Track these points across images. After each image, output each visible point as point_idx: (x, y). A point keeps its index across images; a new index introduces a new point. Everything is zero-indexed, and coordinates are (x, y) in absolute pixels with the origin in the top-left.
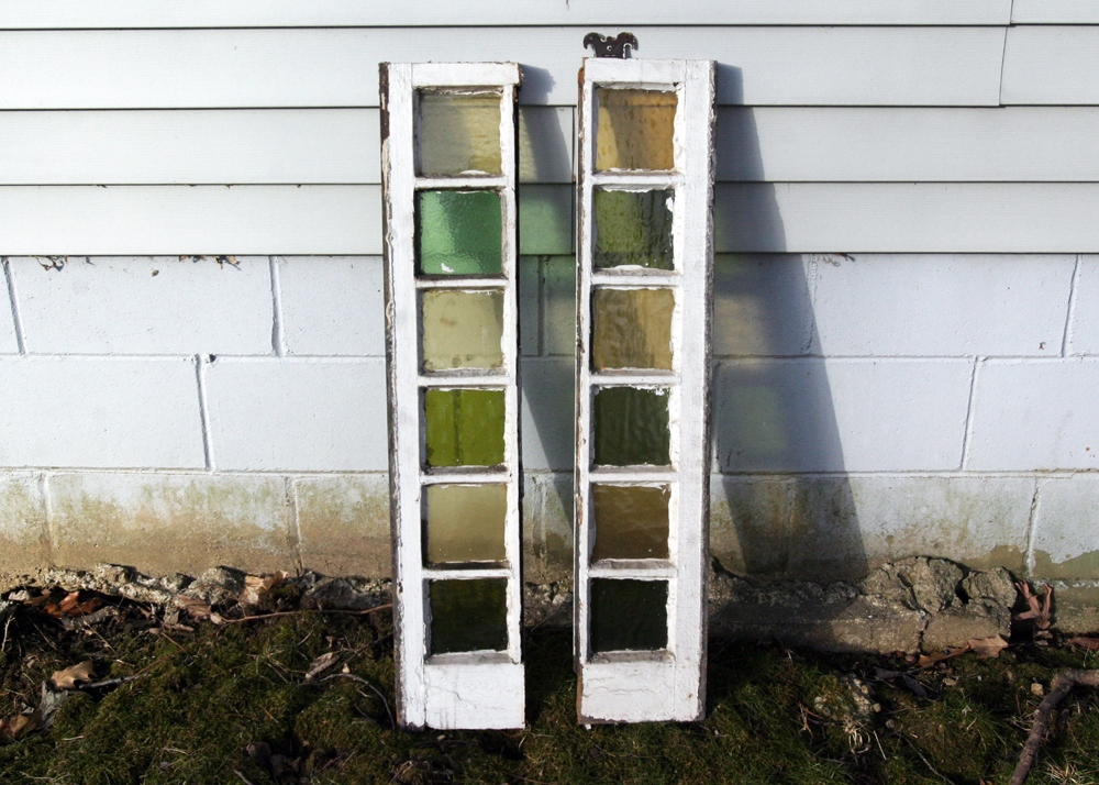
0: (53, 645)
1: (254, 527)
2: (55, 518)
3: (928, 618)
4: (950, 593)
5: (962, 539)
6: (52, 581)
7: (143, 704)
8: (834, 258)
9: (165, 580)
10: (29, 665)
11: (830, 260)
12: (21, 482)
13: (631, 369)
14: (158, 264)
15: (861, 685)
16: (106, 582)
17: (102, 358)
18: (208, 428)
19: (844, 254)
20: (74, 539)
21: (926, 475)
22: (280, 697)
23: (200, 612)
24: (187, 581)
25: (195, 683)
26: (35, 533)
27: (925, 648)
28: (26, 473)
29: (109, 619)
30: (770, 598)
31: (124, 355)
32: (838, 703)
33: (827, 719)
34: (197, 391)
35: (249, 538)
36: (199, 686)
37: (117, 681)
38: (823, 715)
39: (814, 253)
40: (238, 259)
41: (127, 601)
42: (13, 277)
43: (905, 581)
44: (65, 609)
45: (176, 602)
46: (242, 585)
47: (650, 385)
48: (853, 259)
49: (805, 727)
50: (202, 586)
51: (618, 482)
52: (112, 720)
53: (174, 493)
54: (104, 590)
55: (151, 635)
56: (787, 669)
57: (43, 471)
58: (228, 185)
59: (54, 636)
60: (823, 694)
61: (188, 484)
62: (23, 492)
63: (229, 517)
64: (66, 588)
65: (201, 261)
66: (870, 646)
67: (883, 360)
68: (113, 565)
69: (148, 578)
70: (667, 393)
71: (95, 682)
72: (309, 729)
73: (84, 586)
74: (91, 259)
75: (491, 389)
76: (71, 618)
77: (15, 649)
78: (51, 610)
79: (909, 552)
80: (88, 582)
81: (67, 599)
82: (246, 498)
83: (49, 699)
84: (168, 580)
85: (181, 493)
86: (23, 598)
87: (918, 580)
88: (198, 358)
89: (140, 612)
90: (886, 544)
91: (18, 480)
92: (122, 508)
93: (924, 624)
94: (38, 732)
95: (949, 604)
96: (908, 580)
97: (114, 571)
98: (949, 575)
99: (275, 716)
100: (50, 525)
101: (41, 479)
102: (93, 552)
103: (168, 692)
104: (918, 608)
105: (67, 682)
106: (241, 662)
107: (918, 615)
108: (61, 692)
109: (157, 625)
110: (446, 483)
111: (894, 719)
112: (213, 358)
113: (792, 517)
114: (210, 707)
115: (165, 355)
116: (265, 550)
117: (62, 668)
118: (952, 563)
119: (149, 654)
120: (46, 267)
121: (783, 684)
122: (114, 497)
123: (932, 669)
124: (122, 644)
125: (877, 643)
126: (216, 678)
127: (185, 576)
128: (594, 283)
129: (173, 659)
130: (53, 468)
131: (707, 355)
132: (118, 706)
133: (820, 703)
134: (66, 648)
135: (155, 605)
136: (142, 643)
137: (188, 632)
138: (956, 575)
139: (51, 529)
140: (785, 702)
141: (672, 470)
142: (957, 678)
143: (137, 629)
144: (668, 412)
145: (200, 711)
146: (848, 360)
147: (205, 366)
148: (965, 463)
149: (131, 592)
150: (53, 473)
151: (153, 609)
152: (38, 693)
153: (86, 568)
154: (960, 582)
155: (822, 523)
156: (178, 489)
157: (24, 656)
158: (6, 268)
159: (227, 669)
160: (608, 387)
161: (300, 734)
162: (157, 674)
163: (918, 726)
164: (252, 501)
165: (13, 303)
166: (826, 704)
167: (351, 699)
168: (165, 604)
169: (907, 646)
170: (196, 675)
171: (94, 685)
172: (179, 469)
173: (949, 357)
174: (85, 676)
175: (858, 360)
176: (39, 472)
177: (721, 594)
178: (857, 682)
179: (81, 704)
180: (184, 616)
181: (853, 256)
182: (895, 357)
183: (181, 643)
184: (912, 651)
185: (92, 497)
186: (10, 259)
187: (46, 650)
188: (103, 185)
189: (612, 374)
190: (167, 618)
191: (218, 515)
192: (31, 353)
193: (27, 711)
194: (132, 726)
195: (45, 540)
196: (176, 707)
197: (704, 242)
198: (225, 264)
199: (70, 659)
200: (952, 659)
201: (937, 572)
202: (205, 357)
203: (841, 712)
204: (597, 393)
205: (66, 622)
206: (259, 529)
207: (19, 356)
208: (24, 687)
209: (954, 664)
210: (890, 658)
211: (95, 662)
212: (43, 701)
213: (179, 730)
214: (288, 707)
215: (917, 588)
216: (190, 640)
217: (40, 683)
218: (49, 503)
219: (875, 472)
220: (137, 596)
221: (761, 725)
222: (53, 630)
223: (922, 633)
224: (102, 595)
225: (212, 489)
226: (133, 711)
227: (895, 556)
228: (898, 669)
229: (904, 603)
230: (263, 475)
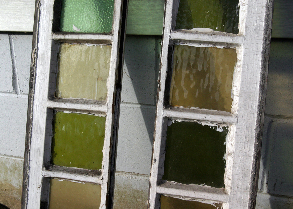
1: (11, 185)
13: (198, 109)
35: (9, 190)
47: (212, 122)
51: (180, 196)
70: (226, 131)
75: (97, 115)
110: (61, 178)
128: (173, 38)
131: (260, 102)
141: (224, 192)
144: (225, 146)
160: (179, 121)
164: (9, 171)
189: (182, 111)
197: (264, 10)
204: (170, 124)
206: (13, 186)
230: (13, 158)
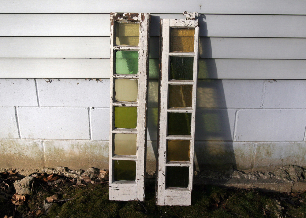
0: (45, 190)
1: (103, 156)
2: (46, 153)
3: (294, 183)
4: (300, 176)
5: (302, 160)
6: (44, 171)
7: (75, 207)
8: (271, 81)
9: (77, 171)
10: (39, 195)
11: (270, 81)
12: (37, 143)
14: (79, 81)
15: (278, 202)
16: (60, 172)
17: (61, 108)
18: (91, 128)
19: (274, 80)
20: (51, 159)
21: (293, 142)
22: (114, 205)
23: (87, 180)
24: (83, 171)
25: (89, 201)
26: (40, 158)
27: (292, 191)
28: (38, 140)
29: (61, 182)
30: (249, 177)
31: (68, 107)
32: (272, 207)
33: (269, 211)
34: (88, 117)
35: (101, 159)
36: (90, 202)
37: (65, 200)
38: (268, 210)
39: (265, 79)
40: (102, 80)
41: (66, 177)
42: (37, 84)
43: (286, 172)
44: (49, 179)
45: (80, 178)
46: (99, 173)
48: (276, 81)
49: (265, 214)
50: (87, 173)
52: (67, 212)
53: (80, 146)
54: (59, 174)
55: (74, 187)
56: (257, 197)
57: (43, 140)
58: (101, 58)
59: (45, 187)
60: (268, 204)
61: (84, 144)
62: (37, 146)
63: (96, 153)
64: (48, 173)
65: (91, 80)
66: (277, 190)
67: (283, 110)
68: (62, 167)
69: (72, 171)
71: (59, 200)
72: (123, 214)
73: (54, 173)
74: (60, 80)
76: (50, 182)
77: (35, 191)
78: (45, 180)
79: (288, 164)
80: (55, 172)
81: (49, 176)
82: (101, 148)
83: (46, 205)
84: (78, 171)
85: (82, 147)
86: (36, 176)
87: (290, 172)
88: (89, 108)
89: (69, 180)
90: (281, 162)
91: (36, 143)
92: (65, 151)
93: (293, 184)
94: (44, 215)
95: (299, 179)
96: (287, 172)
97: (62, 169)
98: (299, 170)
99: (113, 210)
100: (44, 156)
101: (42, 142)
102: (56, 163)
103: (82, 203)
104: (291, 180)
105: (51, 200)
106: (102, 195)
107: (291, 182)
108: (50, 203)
109: (75, 184)
111: (288, 211)
112: (93, 108)
113: (255, 154)
114: (94, 208)
115: (80, 107)
116: (105, 163)
117: (49, 196)
118: (300, 167)
119: (74, 192)
120: (47, 82)
121: (257, 201)
122: (63, 147)
123: (295, 197)
124: (65, 190)
125: (279, 190)
126: (95, 199)
127: (82, 170)
129: (82, 194)
130: (46, 139)
132: (68, 207)
133: (267, 207)
134: (49, 191)
135: (74, 178)
136: (71, 189)
137: (84, 186)
138: (301, 171)
139: (44, 157)
140: (258, 206)
142: (303, 200)
143: (69, 185)
145: (92, 209)
146: (273, 110)
147: (91, 110)
148: (304, 139)
149: (67, 174)
150: (46, 140)
151: (74, 179)
152: (42, 203)
153: (54, 168)
154: (302, 172)
155: (264, 156)
156: (82, 145)
157: (37, 193)
158: (35, 82)
159: (98, 197)
161: (121, 216)
162: (78, 198)
163: (296, 214)
164: (102, 149)
165: (37, 92)
166: (269, 207)
167: (134, 206)
168: (77, 178)
169: (288, 191)
170: (89, 198)
171: (58, 201)
172: (82, 140)
173: (302, 109)
174: (56, 198)
175: (276, 110)
176: (42, 140)
177: (235, 176)
178: (277, 201)
179: (56, 207)
180: (83, 181)
181: (276, 80)
182: (287, 109)
183: (83, 189)
184: (289, 192)
185: (57, 147)
186: (37, 79)
187: (44, 191)
188: (65, 58)
190: (78, 182)
191: (92, 153)
192: (41, 106)
193: (40, 209)
194: (73, 213)
195: (43, 159)
196: (85, 208)
198: (98, 81)
199: (51, 194)
200: (301, 194)
201: (296, 170)
202: (91, 108)
203: (273, 210)
205: (49, 183)
207: (38, 107)
208: (38, 201)
209: (302, 196)
210: (283, 194)
211: (58, 194)
212: (44, 206)
213: (86, 215)
214: (117, 208)
215: (290, 174)
216: (85, 189)
217: (43, 201)
218: (44, 149)
219: (279, 141)
220: (69, 176)
221: (252, 213)
222: (45, 185)
223: (292, 187)
224: (58, 175)
225: (91, 145)
226: (72, 209)
227: (284, 165)
228: (286, 197)
229: (287, 178)
230: (106, 141)
